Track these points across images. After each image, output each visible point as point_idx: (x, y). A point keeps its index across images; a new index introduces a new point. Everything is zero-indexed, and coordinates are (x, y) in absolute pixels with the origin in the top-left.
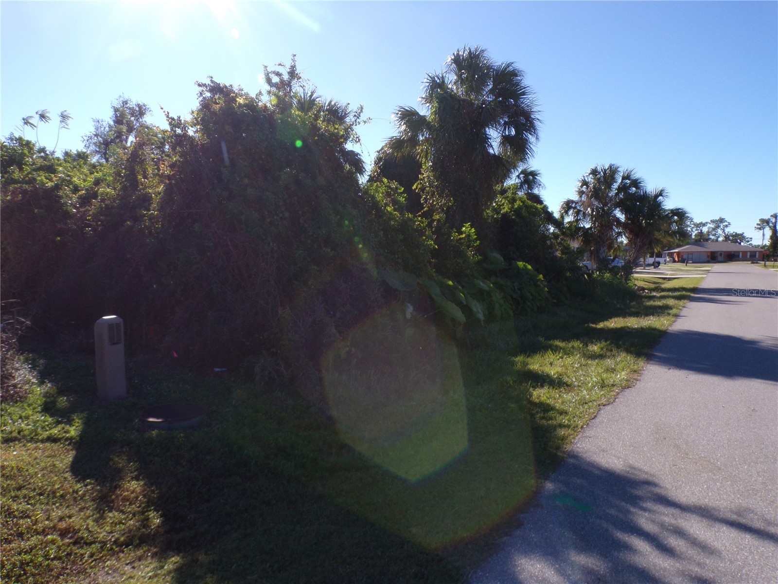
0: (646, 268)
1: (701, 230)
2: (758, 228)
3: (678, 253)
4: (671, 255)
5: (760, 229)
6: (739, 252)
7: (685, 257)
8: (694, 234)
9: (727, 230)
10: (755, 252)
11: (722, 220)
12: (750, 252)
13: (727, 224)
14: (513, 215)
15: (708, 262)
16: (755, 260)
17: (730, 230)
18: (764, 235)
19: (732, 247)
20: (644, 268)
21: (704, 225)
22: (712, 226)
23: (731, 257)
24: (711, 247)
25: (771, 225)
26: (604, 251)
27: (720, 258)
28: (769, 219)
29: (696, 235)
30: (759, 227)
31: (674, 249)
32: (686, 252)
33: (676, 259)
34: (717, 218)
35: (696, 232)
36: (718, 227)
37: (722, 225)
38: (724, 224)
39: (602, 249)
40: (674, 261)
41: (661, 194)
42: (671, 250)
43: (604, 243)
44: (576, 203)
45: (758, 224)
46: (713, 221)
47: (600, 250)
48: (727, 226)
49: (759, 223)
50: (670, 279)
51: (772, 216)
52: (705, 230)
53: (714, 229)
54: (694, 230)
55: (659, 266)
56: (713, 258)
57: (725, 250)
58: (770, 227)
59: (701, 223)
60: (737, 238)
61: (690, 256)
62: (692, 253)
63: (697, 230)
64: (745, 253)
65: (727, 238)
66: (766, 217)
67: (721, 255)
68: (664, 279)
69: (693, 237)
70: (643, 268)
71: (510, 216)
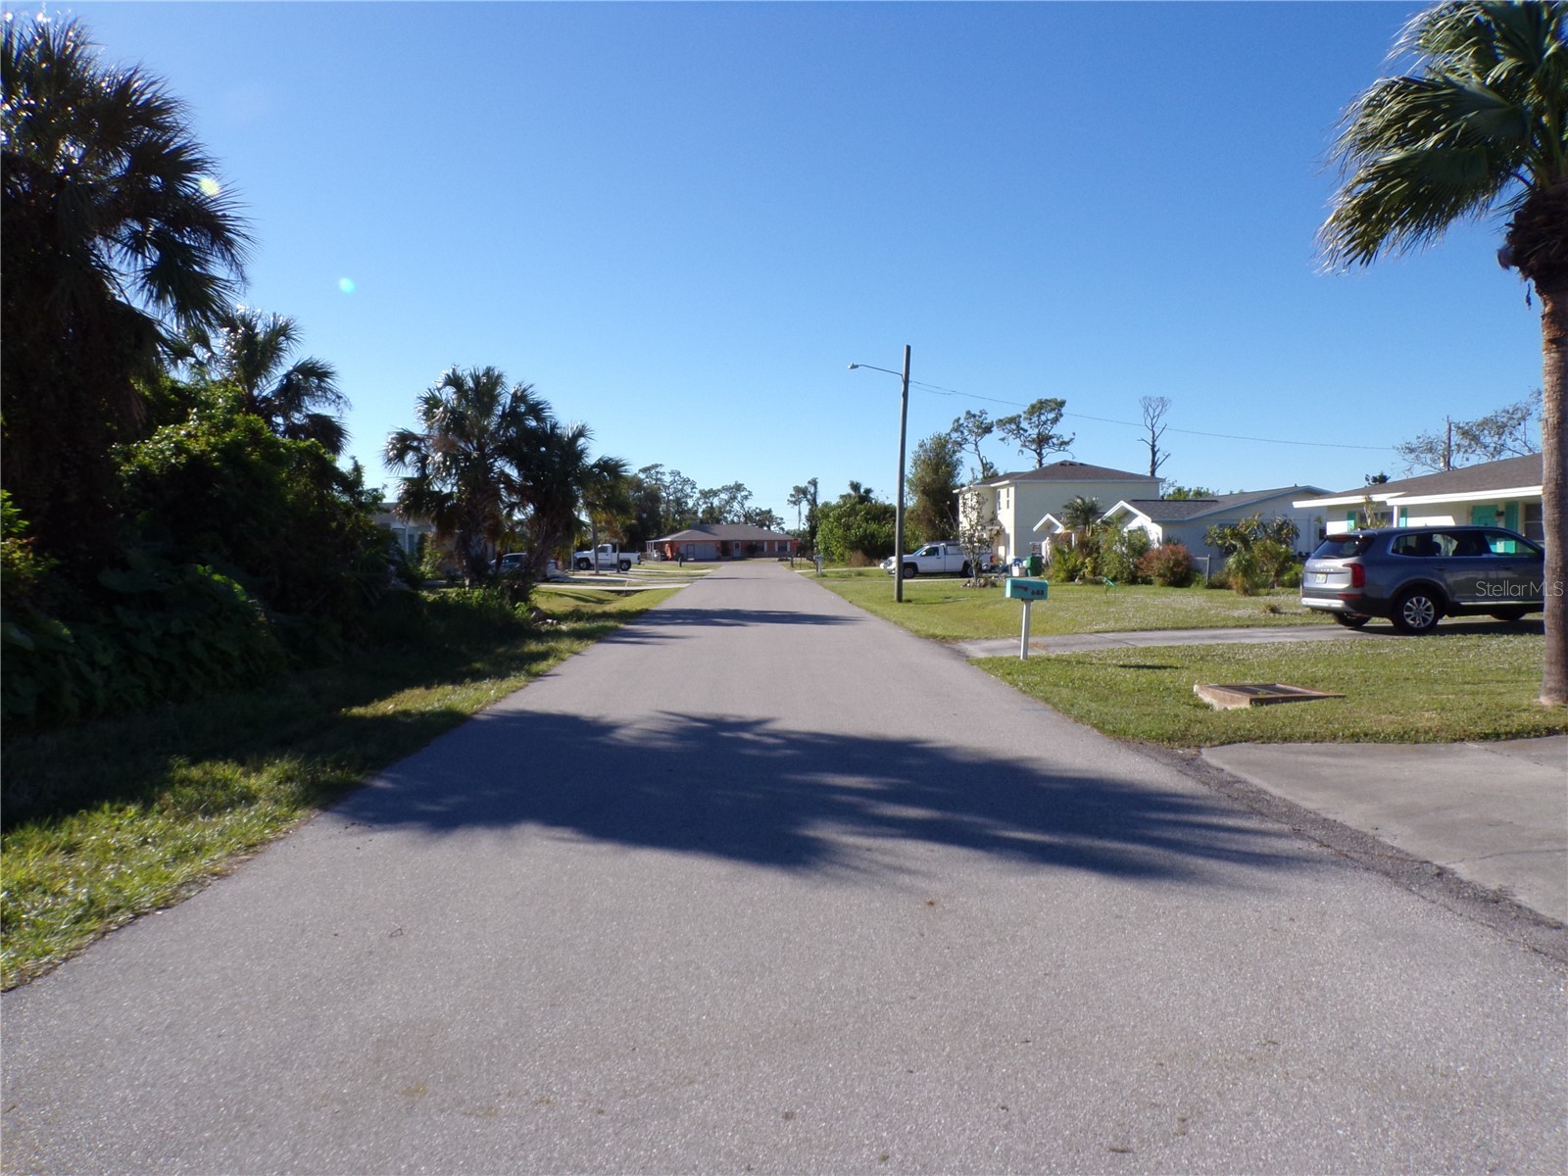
0: (601, 572)
1: (712, 504)
2: (791, 502)
3: (672, 544)
4: (660, 547)
5: (794, 503)
6: (763, 542)
7: (682, 550)
8: (700, 510)
9: (747, 504)
10: (786, 542)
11: (739, 487)
12: (779, 541)
13: (747, 493)
14: (217, 459)
15: (718, 559)
16: (784, 556)
17: (752, 505)
18: (800, 514)
19: (753, 534)
20: (597, 572)
21: (715, 493)
22: (724, 496)
23: (751, 550)
24: (722, 533)
25: (809, 496)
26: (479, 541)
27: (737, 553)
28: (806, 488)
29: (703, 512)
30: (794, 499)
31: (664, 536)
32: (683, 541)
33: (669, 554)
34: (732, 484)
35: (704, 506)
36: (734, 498)
37: (739, 496)
38: (743, 493)
39: (473, 537)
40: (665, 558)
41: (580, 433)
42: (662, 537)
43: (478, 525)
44: (420, 440)
45: (792, 496)
46: (725, 489)
47: (470, 538)
48: (746, 497)
49: (793, 493)
50: (628, 593)
51: (809, 482)
52: (716, 502)
53: (727, 502)
54: (701, 503)
55: (629, 567)
56: (726, 552)
57: (742, 539)
58: (808, 500)
59: (711, 491)
60: (765, 518)
61: (691, 549)
62: (693, 543)
63: (705, 503)
64: (771, 543)
65: (748, 517)
66: (803, 484)
67: (737, 546)
68: (619, 592)
69: (700, 515)
70: (594, 572)
71: (210, 459)
